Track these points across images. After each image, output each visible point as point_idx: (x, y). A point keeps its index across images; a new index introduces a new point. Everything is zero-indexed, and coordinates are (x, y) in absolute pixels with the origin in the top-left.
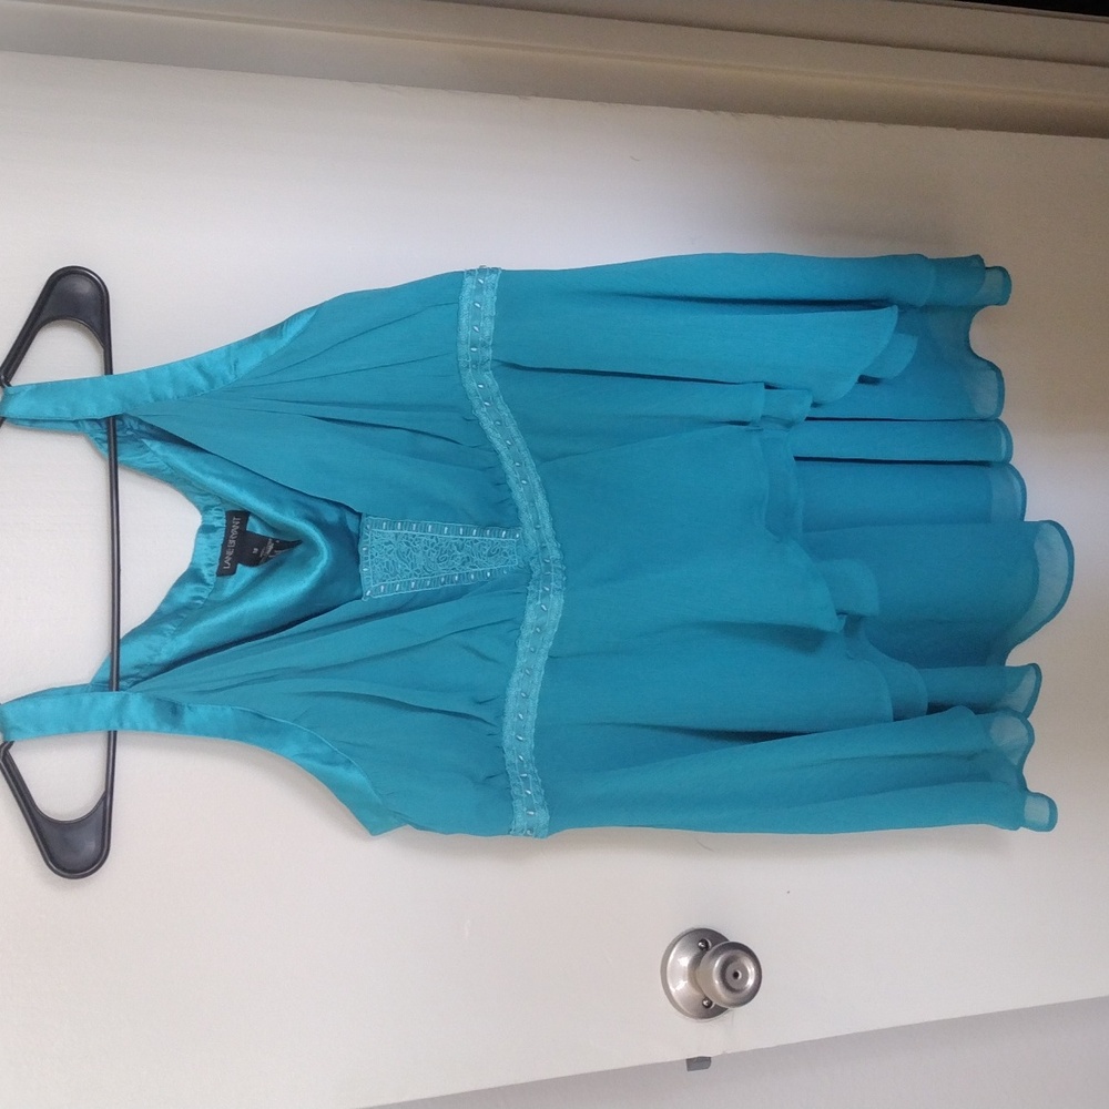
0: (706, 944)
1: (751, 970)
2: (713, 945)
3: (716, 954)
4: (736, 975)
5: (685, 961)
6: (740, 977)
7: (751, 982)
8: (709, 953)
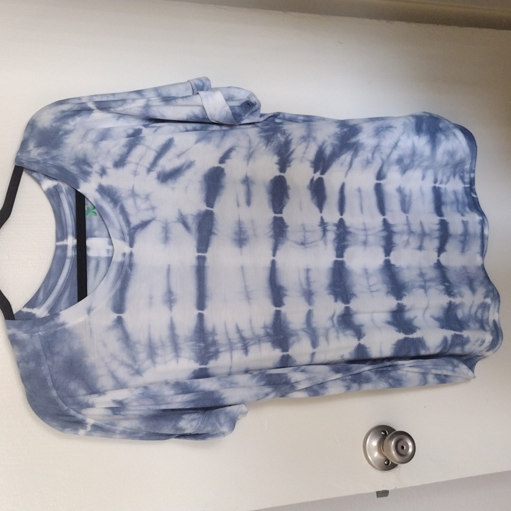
0: (385, 433)
1: (410, 444)
2: (389, 433)
3: (391, 438)
4: (403, 447)
5: (375, 443)
6: (405, 448)
7: (410, 450)
8: (388, 438)
